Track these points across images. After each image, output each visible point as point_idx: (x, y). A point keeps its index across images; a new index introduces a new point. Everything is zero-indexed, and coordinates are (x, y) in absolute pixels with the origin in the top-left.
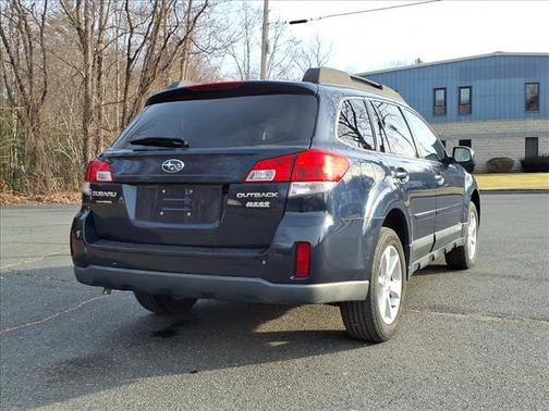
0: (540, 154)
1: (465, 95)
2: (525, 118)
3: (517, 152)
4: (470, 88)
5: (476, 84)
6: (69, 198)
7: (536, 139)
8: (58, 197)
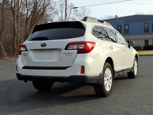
0: (149, 45)
1: (127, 27)
2: (144, 34)
3: (142, 44)
4: (128, 25)
5: (129, 24)
6: (10, 58)
7: (148, 40)
8: (7, 58)
